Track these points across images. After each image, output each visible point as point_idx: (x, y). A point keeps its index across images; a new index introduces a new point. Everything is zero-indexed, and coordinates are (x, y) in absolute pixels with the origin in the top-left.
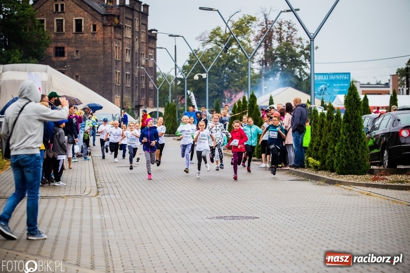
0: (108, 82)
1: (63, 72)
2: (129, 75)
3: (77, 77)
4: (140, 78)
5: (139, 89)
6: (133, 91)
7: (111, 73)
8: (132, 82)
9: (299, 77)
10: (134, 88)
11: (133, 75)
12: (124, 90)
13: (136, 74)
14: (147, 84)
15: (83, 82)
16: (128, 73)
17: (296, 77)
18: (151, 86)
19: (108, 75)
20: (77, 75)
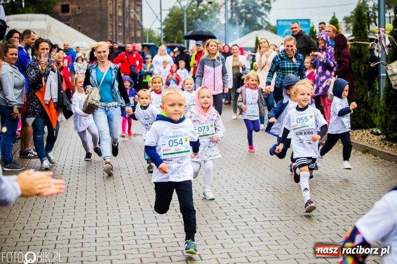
0: (105, 31)
1: (69, 25)
2: (121, 26)
3: (79, 28)
4: (130, 29)
5: (129, 37)
6: (124, 39)
7: (106, 25)
8: (124, 32)
9: (261, 24)
10: (126, 36)
11: (124, 26)
12: (118, 38)
13: (127, 26)
14: (135, 34)
15: (84, 33)
16: (120, 24)
17: (258, 24)
18: (139, 34)
19: (104, 26)
20: (79, 26)
